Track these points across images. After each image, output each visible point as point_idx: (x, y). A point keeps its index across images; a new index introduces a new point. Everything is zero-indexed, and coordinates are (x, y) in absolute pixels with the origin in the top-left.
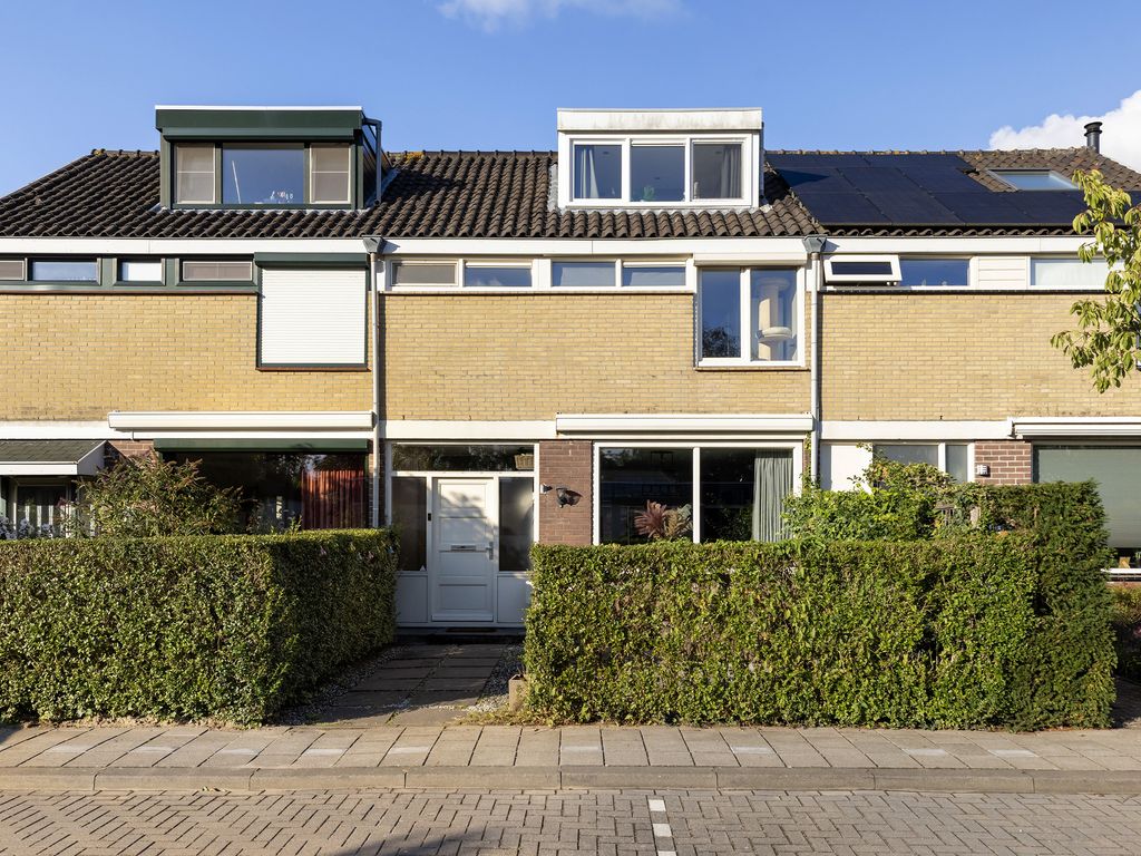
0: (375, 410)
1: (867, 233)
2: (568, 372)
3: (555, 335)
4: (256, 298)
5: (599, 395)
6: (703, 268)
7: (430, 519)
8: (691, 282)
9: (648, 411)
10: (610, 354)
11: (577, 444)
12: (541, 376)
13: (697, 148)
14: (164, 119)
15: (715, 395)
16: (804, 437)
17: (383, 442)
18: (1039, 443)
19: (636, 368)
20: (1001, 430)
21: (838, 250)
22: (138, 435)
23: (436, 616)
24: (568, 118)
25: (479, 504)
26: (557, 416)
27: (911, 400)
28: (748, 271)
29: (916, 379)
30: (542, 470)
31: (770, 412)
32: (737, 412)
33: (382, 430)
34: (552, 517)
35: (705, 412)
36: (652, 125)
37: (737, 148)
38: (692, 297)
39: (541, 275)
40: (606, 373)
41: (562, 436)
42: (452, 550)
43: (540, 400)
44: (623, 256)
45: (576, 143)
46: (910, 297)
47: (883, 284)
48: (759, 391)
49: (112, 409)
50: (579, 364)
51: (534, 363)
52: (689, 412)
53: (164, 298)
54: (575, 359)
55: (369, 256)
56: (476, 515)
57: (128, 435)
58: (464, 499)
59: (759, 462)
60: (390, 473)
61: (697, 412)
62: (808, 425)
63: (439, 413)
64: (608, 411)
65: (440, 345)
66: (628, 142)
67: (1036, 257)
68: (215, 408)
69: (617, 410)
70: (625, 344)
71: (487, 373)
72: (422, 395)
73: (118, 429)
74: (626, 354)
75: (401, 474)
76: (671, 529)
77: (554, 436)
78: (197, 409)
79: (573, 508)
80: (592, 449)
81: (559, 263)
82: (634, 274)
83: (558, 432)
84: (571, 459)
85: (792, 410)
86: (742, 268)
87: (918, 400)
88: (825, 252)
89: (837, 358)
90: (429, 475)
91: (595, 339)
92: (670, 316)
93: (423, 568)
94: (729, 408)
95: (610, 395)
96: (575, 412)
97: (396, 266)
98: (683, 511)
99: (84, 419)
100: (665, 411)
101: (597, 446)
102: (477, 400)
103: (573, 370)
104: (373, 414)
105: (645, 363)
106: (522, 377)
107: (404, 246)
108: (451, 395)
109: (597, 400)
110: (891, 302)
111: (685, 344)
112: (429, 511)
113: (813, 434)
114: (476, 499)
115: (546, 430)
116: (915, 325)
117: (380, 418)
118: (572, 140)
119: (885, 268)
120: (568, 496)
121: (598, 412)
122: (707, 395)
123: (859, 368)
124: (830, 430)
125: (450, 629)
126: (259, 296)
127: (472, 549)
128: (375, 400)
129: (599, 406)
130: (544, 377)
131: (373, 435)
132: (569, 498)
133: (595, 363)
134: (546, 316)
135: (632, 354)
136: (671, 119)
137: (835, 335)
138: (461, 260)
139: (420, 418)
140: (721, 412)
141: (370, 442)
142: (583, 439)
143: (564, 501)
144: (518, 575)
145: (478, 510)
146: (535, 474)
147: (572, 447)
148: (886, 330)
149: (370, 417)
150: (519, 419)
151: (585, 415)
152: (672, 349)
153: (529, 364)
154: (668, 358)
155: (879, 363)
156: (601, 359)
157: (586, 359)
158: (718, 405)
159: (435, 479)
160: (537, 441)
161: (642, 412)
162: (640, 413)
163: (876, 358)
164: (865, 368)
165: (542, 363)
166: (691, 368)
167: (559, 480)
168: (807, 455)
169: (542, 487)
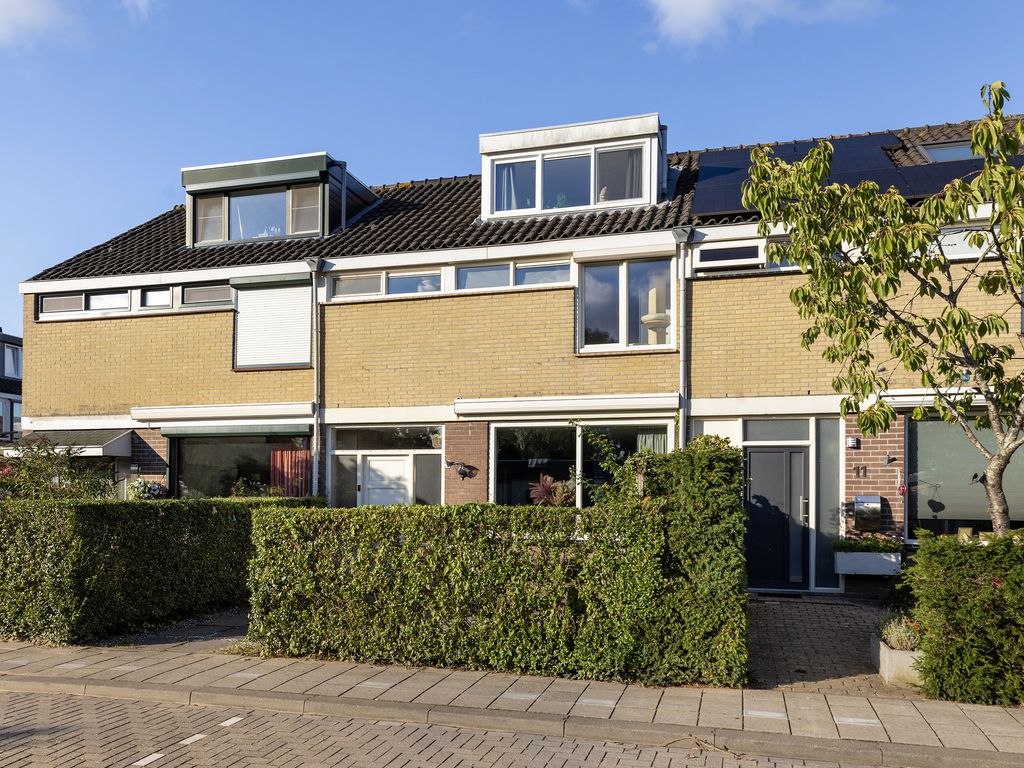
0: (315, 400)
1: (738, 220)
2: (468, 363)
3: (457, 331)
4: (232, 314)
5: (494, 382)
6: (584, 264)
7: (360, 489)
8: (573, 278)
9: (535, 394)
10: (502, 345)
11: (475, 425)
12: (445, 367)
13: (601, 156)
14: (187, 178)
15: (592, 378)
16: (674, 414)
19: (524, 357)
21: (706, 238)
22: (153, 425)
24: (489, 142)
26: (456, 401)
27: (777, 376)
28: (625, 264)
29: (783, 356)
30: (447, 448)
31: (643, 392)
32: (612, 393)
33: (321, 416)
34: (455, 488)
35: (584, 394)
36: (558, 140)
37: (638, 152)
38: (572, 291)
39: (447, 280)
40: (499, 362)
41: (462, 419)
43: (444, 387)
44: (516, 259)
45: (497, 163)
46: (778, 278)
48: (633, 373)
49: (135, 404)
50: (476, 355)
51: (440, 356)
52: (570, 394)
53: (170, 318)
54: (473, 351)
55: (311, 274)
57: (146, 425)
59: (640, 439)
60: (329, 452)
61: (577, 394)
62: (675, 403)
63: (364, 401)
64: (500, 395)
65: (366, 344)
66: (540, 156)
68: (205, 401)
69: (507, 395)
70: (515, 336)
71: (402, 366)
72: (352, 387)
73: (140, 421)
74: (516, 345)
75: (338, 452)
76: (558, 499)
77: (455, 418)
78: (191, 403)
79: (472, 480)
80: (489, 429)
81: (461, 267)
82: (527, 274)
83: (459, 415)
84: (471, 438)
85: (662, 390)
86: (619, 261)
87: (784, 376)
88: (693, 241)
89: (706, 340)
90: (359, 453)
91: (491, 333)
92: (553, 309)
94: (606, 390)
95: (502, 381)
96: (472, 397)
97: (334, 281)
99: (118, 414)
100: (549, 394)
101: (493, 426)
102: (395, 389)
103: (471, 361)
104: (314, 405)
105: (532, 352)
106: (430, 369)
107: (339, 264)
108: (375, 386)
109: (490, 386)
110: (758, 284)
111: (565, 334)
112: (359, 483)
113: (681, 411)
115: (449, 413)
117: (319, 407)
118: (493, 161)
119: (752, 252)
120: (468, 471)
121: (492, 396)
122: (586, 379)
123: (727, 348)
124: (698, 407)
126: (235, 312)
128: (316, 392)
129: (492, 391)
130: (448, 368)
131: (313, 421)
133: (490, 354)
134: (449, 316)
135: (521, 344)
136: (576, 132)
137: (704, 318)
138: (384, 272)
139: (351, 406)
140: (599, 393)
141: (311, 426)
142: (480, 421)
143: (464, 475)
146: (442, 452)
147: (471, 428)
148: (753, 311)
149: (310, 406)
150: (428, 404)
151: (482, 400)
152: (555, 338)
153: (435, 357)
154: (551, 347)
155: (747, 342)
156: (495, 350)
157: (482, 351)
158: (596, 387)
159: (364, 457)
160: (443, 422)
161: (529, 395)
162: (527, 396)
163: (744, 338)
164: (732, 348)
165: (446, 356)
166: (573, 354)
167: (460, 457)
168: (677, 431)
169: (447, 463)
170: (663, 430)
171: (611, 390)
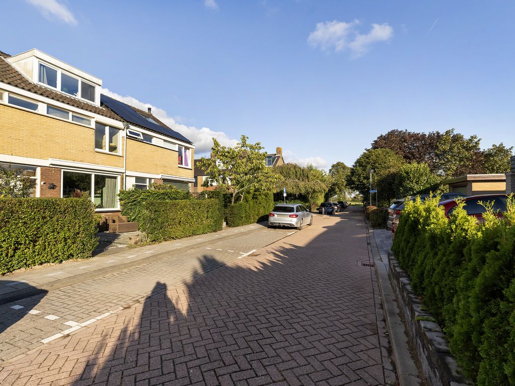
1: (135, 125)
2: (54, 145)
5: (65, 154)
6: (97, 122)
8: (93, 125)
9: (81, 162)
10: (69, 141)
12: (43, 144)
13: (83, 83)
15: (100, 160)
16: (122, 174)
18: (165, 180)
19: (77, 148)
20: (159, 177)
21: (131, 128)
26: (50, 159)
27: (144, 168)
28: (108, 127)
30: (41, 177)
31: (114, 166)
34: (46, 193)
35: (97, 164)
37: (94, 88)
38: (94, 130)
39: (42, 109)
40: (67, 147)
41: (51, 166)
43: (43, 152)
44: (72, 111)
45: (40, 63)
46: (145, 144)
47: (137, 138)
48: (111, 160)
50: (57, 142)
51: (41, 139)
52: (93, 164)
54: (56, 140)
59: (107, 179)
61: (95, 164)
64: (68, 159)
66: (60, 71)
67: (165, 141)
69: (71, 160)
71: (20, 139)
74: (74, 143)
77: (48, 165)
79: (54, 190)
81: (50, 106)
83: (51, 164)
84: (53, 174)
85: (119, 167)
86: (107, 125)
88: (128, 128)
89: (129, 155)
92: (88, 134)
94: (104, 164)
95: (68, 155)
96: (56, 159)
98: (87, 192)
100: (86, 163)
101: (62, 170)
102: (16, 148)
103: (56, 144)
105: (80, 147)
106: (36, 143)
109: (64, 156)
110: (141, 144)
111: (92, 143)
113: (124, 173)
115: (47, 163)
118: (39, 61)
119: (139, 135)
121: (65, 159)
122: (98, 159)
124: (128, 173)
130: (45, 145)
132: (53, 187)
133: (64, 144)
134: (45, 124)
135: (76, 143)
137: (129, 149)
138: (7, 92)
142: (56, 168)
143: (51, 188)
146: (38, 178)
147: (54, 170)
148: (139, 150)
150: (34, 158)
151: (60, 160)
152: (88, 144)
154: (87, 147)
156: (66, 142)
157: (60, 141)
158: (101, 163)
160: (40, 166)
163: (137, 157)
165: (44, 140)
166: (93, 151)
167: (49, 181)
168: (122, 179)
169: (42, 183)
170: (115, 178)
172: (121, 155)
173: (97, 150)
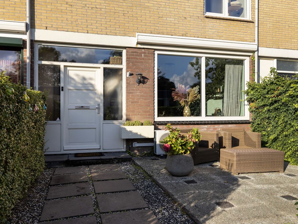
0: (28, 21)
2: (143, 11)
5: (158, 25)
7: (62, 90)
9: (183, 36)
10: (164, 4)
11: (147, 51)
12: (128, 11)
15: (213, 30)
16: (251, 54)
17: (33, 42)
19: (177, 13)
23: (66, 147)
25: (92, 82)
26: (137, 34)
27: (293, 40)
29: (294, 31)
30: (128, 64)
32: (223, 40)
33: (32, 34)
34: (133, 90)
40: (162, 14)
41: (139, 46)
42: (76, 109)
43: (127, 25)
48: (233, 30)
50: (148, 7)
51: (124, 4)
54: (146, 4)
56: (91, 88)
58: (84, 79)
59: (227, 67)
60: (37, 62)
61: (206, 38)
62: (255, 48)
63: (68, 27)
64: (163, 33)
69: (167, 34)
71: (97, 6)
72: (58, 15)
74: (172, 5)
75: (44, 62)
77: (135, 46)
79: (144, 85)
80: (154, 54)
83: (138, 43)
84: (143, 59)
85: (246, 41)
89: (265, 18)
90: (62, 64)
93: (58, 119)
95: (164, 26)
96: (146, 33)
98: (196, 89)
100: (191, 37)
101: (156, 53)
102: (92, 22)
103: (145, 10)
104: (27, 24)
105: (181, 11)
106: (118, 11)
108: (76, 17)
109: (157, 28)
111: (200, 3)
112: (62, 85)
113: (256, 53)
114: (91, 79)
115: (131, 42)
116: (294, 6)
117: (31, 26)
120: (142, 79)
122: (210, 30)
123: (273, 23)
125: (76, 155)
127: (88, 108)
128: (28, 15)
129: (159, 31)
130: (130, 13)
131: (26, 37)
132: (143, 80)
133: (156, 8)
135: (175, 5)
137: (264, 6)
139: (57, 29)
141: (24, 42)
142: (150, 48)
143: (140, 82)
144: (115, 122)
145: (92, 85)
146: (124, 66)
147: (144, 53)
148: (283, 7)
149: (24, 25)
150: (116, 34)
151: (152, 35)
152: (194, 5)
153: (122, 4)
154: (192, 10)
155: (281, 22)
156: (159, 6)
157: (152, 5)
158: (215, 35)
159: (65, 67)
160: (125, 48)
161: (180, 36)
162: (178, 36)
163: (279, 20)
164: (275, 24)
165: (129, 5)
166: (202, 16)
167: (137, 70)
168: (252, 63)
169: (128, 73)
170: (241, 63)
171: (222, 38)
172: (250, 19)
173: (209, 14)
